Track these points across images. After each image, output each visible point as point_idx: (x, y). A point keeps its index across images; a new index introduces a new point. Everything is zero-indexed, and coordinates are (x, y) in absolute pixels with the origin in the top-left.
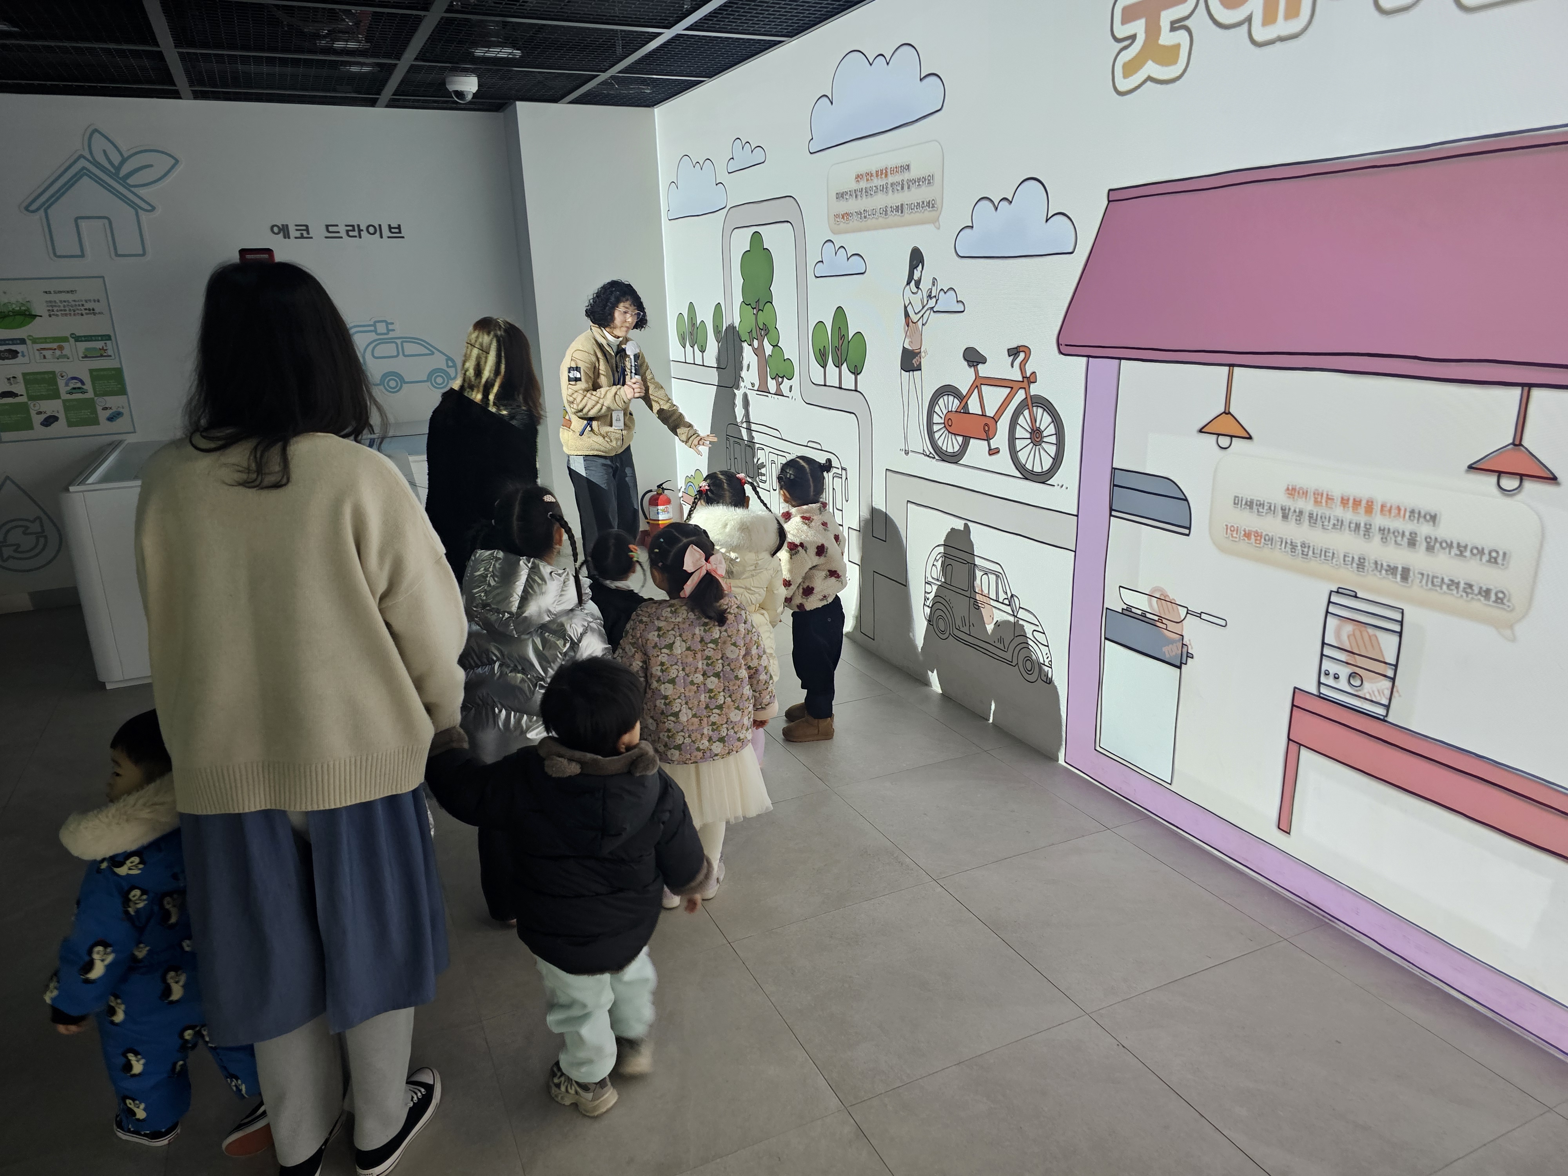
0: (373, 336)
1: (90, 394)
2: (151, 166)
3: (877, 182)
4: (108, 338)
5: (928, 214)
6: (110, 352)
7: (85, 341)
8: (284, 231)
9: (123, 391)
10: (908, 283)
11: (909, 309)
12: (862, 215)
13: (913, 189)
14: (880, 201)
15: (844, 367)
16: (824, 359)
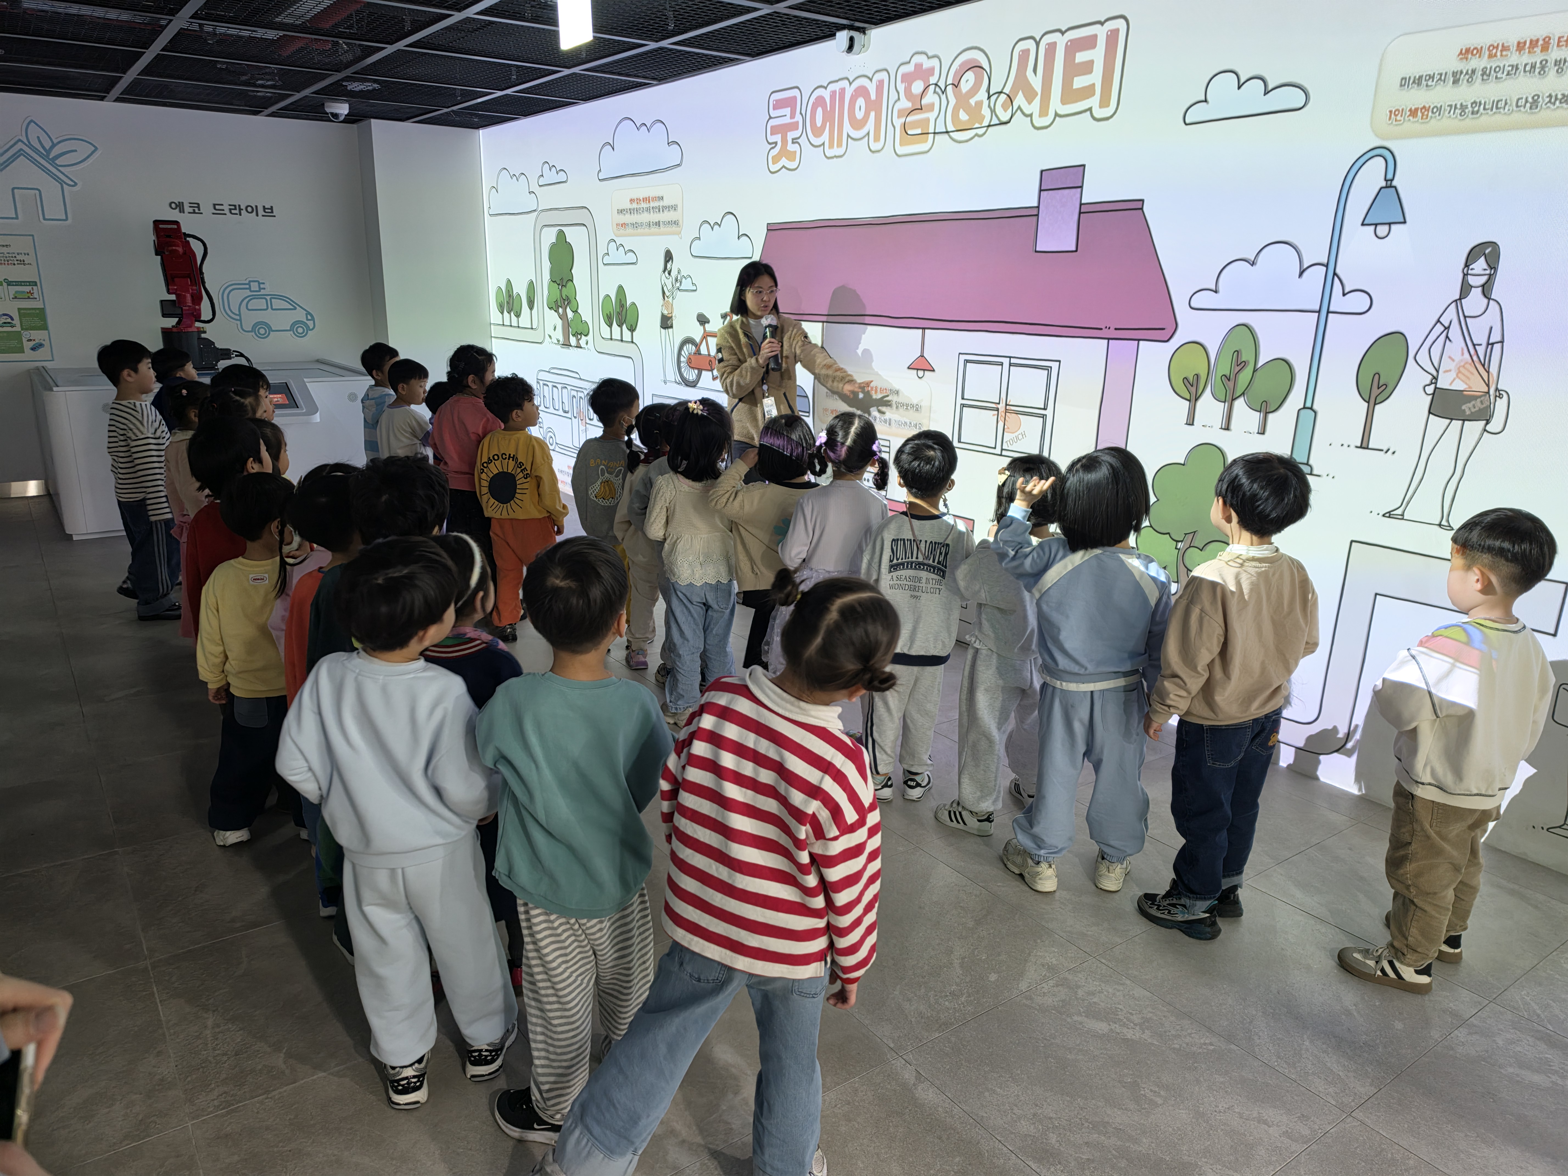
0: (248, 293)
1: (18, 328)
2: (76, 151)
3: (644, 205)
4: (35, 284)
5: (674, 228)
6: (36, 295)
7: (16, 285)
8: (180, 206)
9: (45, 327)
10: (664, 271)
11: (665, 289)
12: (635, 225)
13: (666, 212)
14: (645, 217)
15: (625, 327)
16: (610, 321)
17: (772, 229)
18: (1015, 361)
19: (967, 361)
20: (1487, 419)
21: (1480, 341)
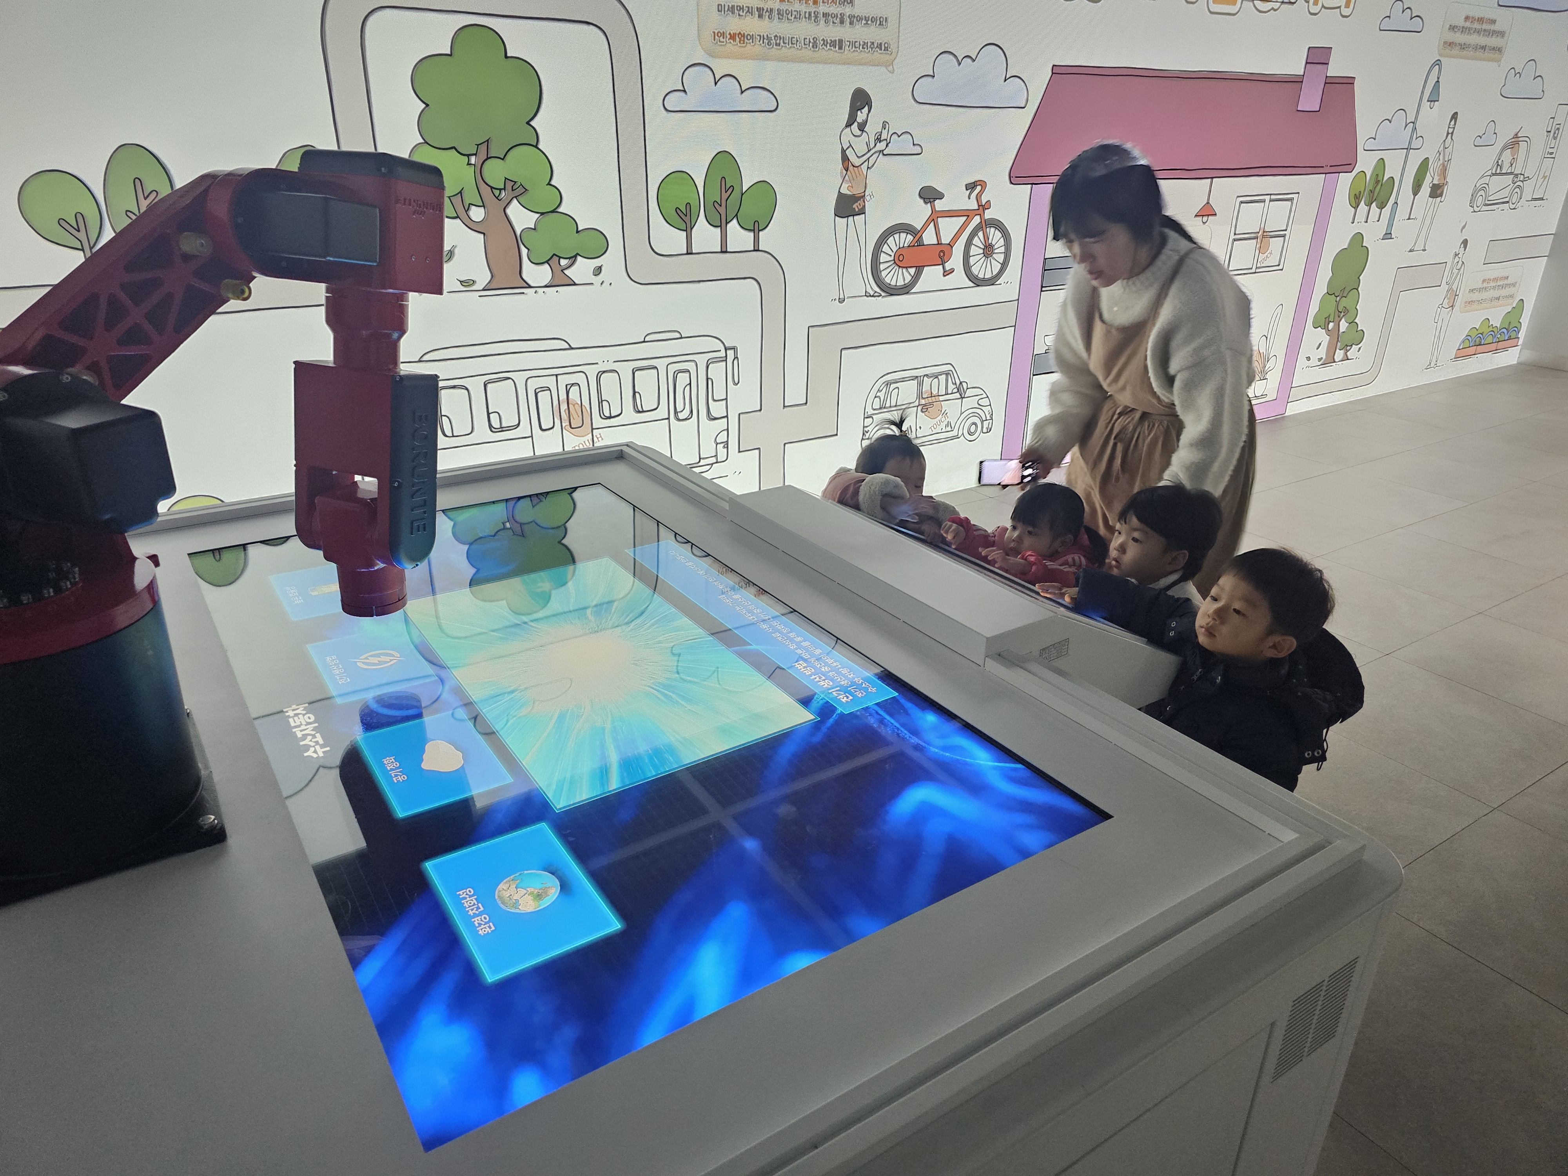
3: (800, 7)
5: (878, 55)
10: (849, 125)
11: (849, 152)
13: (858, 26)
14: (803, 29)
15: (733, 226)
16: (687, 219)
17: (1057, 71)
18: (1273, 197)
19: (1242, 202)
20: (1442, 196)
21: (1447, 159)
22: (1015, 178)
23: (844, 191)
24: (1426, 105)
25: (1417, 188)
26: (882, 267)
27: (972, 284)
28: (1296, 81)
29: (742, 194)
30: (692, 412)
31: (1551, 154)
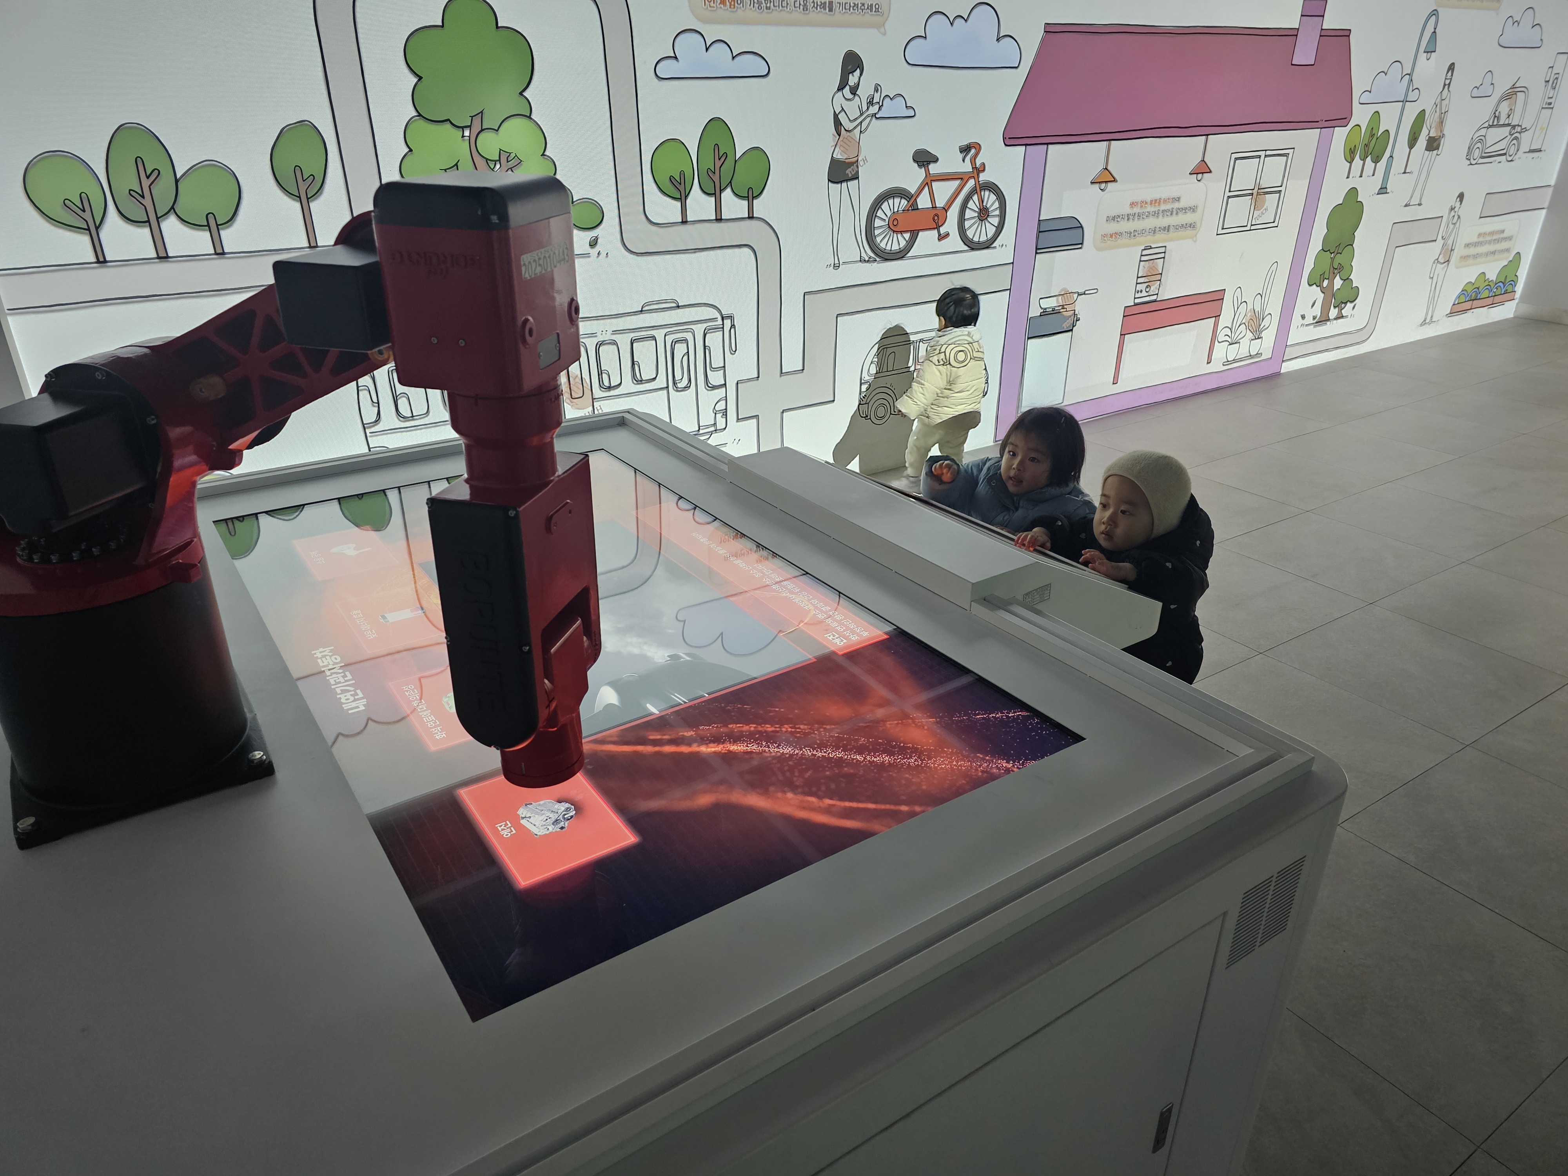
10: (840, 89)
11: (842, 117)
15: (727, 195)
16: (682, 188)
17: (1051, 30)
18: (1268, 153)
19: (1236, 159)
20: (1438, 149)
21: (1443, 111)
22: (1010, 140)
23: (838, 155)
24: (1422, 56)
25: (1412, 141)
26: (877, 232)
27: (966, 248)
28: (1292, 34)
29: (736, 161)
30: (690, 380)
31: (1550, 104)
